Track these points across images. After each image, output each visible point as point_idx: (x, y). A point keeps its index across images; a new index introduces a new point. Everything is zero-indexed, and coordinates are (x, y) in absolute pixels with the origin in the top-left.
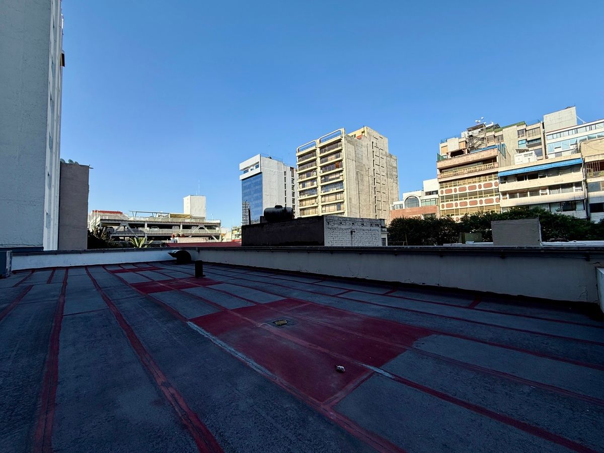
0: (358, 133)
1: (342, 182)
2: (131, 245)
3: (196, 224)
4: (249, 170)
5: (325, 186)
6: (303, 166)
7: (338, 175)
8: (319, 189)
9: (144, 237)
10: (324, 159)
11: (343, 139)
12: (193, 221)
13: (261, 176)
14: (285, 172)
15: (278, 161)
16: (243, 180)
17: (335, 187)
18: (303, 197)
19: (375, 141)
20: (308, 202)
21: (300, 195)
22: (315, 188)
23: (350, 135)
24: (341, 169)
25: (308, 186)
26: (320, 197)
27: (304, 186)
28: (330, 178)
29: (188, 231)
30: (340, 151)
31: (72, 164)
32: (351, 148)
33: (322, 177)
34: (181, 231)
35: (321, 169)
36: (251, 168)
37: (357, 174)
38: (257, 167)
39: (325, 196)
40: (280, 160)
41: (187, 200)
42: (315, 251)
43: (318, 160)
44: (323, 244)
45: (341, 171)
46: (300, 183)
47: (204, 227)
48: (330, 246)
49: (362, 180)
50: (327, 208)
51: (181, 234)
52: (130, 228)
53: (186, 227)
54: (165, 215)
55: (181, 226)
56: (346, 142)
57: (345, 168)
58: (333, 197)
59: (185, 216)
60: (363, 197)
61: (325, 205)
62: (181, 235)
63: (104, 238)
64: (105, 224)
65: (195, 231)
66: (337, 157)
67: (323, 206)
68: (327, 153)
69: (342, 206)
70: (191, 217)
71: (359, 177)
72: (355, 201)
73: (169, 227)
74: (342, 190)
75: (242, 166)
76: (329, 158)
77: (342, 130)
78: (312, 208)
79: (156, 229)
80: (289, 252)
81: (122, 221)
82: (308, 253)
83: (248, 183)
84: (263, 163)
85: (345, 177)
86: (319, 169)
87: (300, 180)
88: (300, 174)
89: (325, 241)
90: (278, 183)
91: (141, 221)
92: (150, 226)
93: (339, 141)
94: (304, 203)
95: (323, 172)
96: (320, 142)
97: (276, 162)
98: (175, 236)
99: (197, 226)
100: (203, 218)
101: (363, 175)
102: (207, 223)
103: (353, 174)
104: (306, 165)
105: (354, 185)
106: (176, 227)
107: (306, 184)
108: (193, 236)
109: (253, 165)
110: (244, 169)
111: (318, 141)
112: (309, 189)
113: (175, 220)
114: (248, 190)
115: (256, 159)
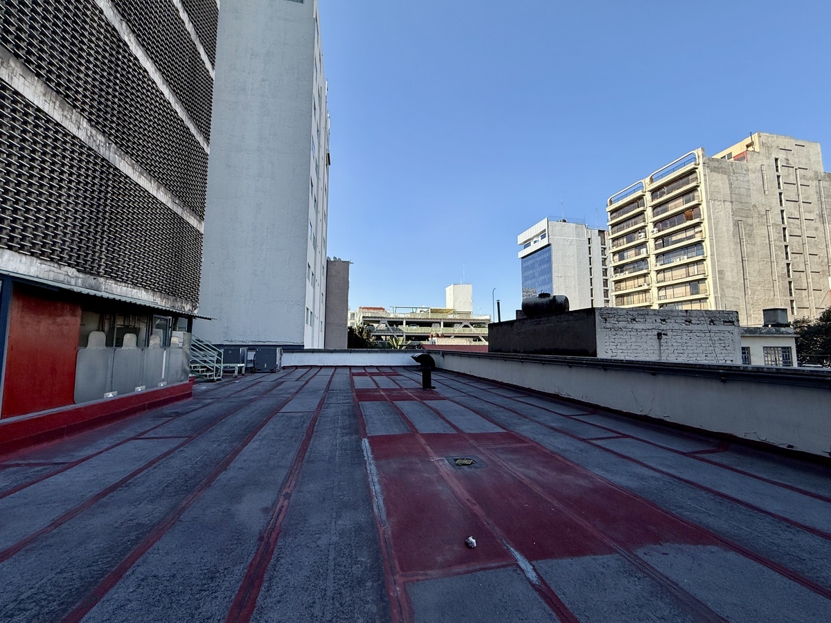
0: (737, 149)
1: (699, 243)
2: (390, 346)
3: (459, 321)
4: (532, 243)
5: (663, 254)
6: (619, 226)
7: (690, 233)
8: (652, 259)
9: (402, 336)
10: (659, 209)
11: (700, 168)
12: (457, 317)
13: (550, 250)
14: (589, 239)
15: (577, 223)
16: (523, 258)
17: (684, 254)
18: (620, 276)
19: (782, 156)
20: (629, 283)
21: (615, 273)
22: (644, 259)
23: (718, 156)
24: (697, 220)
25: (631, 256)
26: (653, 274)
27: (622, 258)
28: (674, 238)
29: (449, 330)
30: (694, 189)
31: (336, 260)
32: (721, 181)
33: (656, 239)
34: (441, 330)
35: (655, 226)
36: (534, 240)
37: (736, 224)
38: (543, 237)
39: (664, 270)
40: (580, 222)
41: (449, 290)
42: (579, 364)
43: (649, 212)
44: (595, 354)
45: (698, 225)
46: (614, 254)
47: (469, 325)
48: (609, 358)
49: (750, 235)
50: (670, 291)
51: (440, 333)
52: (389, 326)
53: (448, 325)
54: (425, 310)
55: (442, 324)
56: (707, 171)
57: (706, 217)
58: (683, 271)
59: (447, 311)
60: (752, 268)
61: (665, 287)
62: (440, 335)
63: (365, 337)
64: (368, 322)
65: (458, 329)
66: (687, 202)
67: (660, 288)
68: (665, 197)
69: (701, 286)
70: (455, 313)
71: (743, 231)
72: (732, 275)
73: (429, 324)
74: (700, 257)
75: (522, 238)
76: (671, 205)
77: (698, 152)
78: (639, 292)
79: (415, 327)
80: (543, 364)
81: (381, 318)
82: (570, 367)
83: (531, 262)
84: (552, 231)
85: (706, 234)
86: (650, 227)
87: (615, 249)
88: (614, 239)
89: (598, 350)
90: (578, 257)
91: (399, 318)
92: (408, 323)
93: (693, 171)
94: (623, 285)
95: (659, 231)
96: (652, 180)
97: (574, 225)
98: (434, 335)
99: (461, 323)
100: (469, 313)
101: (751, 225)
102: (474, 320)
103: (727, 226)
104: (625, 224)
105: (729, 246)
106: (436, 324)
107: (625, 254)
108: (455, 337)
109: (537, 236)
110: (525, 242)
111: (648, 180)
112: (632, 263)
113: (435, 316)
114: (530, 272)
115: (542, 225)
